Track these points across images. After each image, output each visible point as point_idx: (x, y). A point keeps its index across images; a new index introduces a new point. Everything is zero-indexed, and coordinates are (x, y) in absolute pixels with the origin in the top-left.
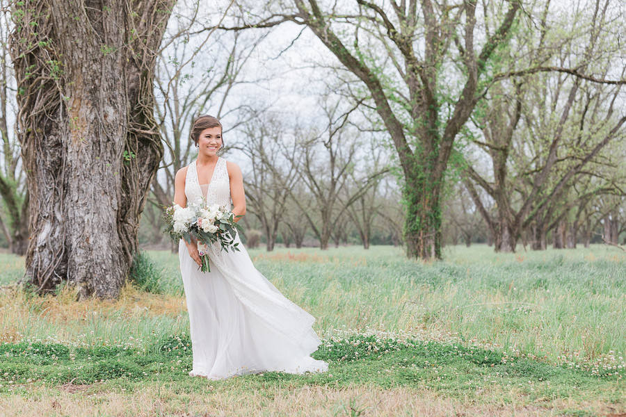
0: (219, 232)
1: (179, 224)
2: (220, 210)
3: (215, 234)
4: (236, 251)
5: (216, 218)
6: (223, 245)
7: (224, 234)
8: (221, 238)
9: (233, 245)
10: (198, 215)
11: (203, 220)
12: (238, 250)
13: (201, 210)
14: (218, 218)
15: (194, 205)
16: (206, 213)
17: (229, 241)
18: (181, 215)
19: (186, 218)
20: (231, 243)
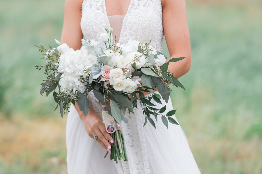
0: (141, 91)
1: (70, 78)
2: (140, 50)
3: (134, 93)
4: (170, 123)
5: (134, 66)
6: (147, 113)
7: (151, 95)
8: (145, 101)
9: (165, 114)
10: (103, 62)
11: (112, 71)
12: (174, 122)
13: (108, 53)
14: (139, 65)
15: (94, 43)
16: (116, 58)
17: (159, 106)
18: (73, 63)
19: (81, 67)
20: (163, 110)
